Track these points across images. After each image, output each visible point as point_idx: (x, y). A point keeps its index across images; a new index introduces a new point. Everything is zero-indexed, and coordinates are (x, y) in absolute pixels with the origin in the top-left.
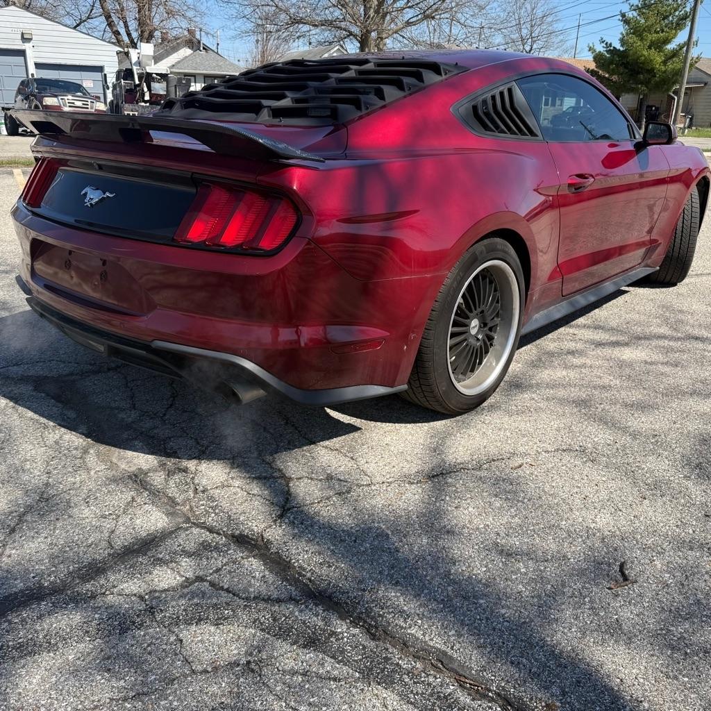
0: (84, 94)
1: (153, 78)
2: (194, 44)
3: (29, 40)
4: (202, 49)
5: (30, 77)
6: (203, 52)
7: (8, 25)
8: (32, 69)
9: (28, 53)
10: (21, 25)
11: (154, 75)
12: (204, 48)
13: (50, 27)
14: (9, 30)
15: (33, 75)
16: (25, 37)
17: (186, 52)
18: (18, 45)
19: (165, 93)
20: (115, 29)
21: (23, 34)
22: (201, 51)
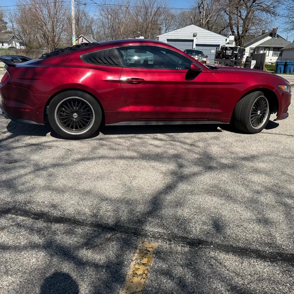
0: (202, 55)
1: (228, 49)
2: (272, 34)
3: (196, 36)
4: (276, 36)
5: (193, 49)
6: (276, 38)
7: (190, 31)
8: (194, 46)
9: (194, 41)
10: (194, 31)
11: (228, 48)
12: (277, 36)
13: (203, 31)
14: (190, 33)
15: (194, 48)
16: (194, 35)
17: (269, 38)
18: (191, 38)
19: (231, 54)
20: (233, 30)
21: (194, 34)
22: (275, 37)
